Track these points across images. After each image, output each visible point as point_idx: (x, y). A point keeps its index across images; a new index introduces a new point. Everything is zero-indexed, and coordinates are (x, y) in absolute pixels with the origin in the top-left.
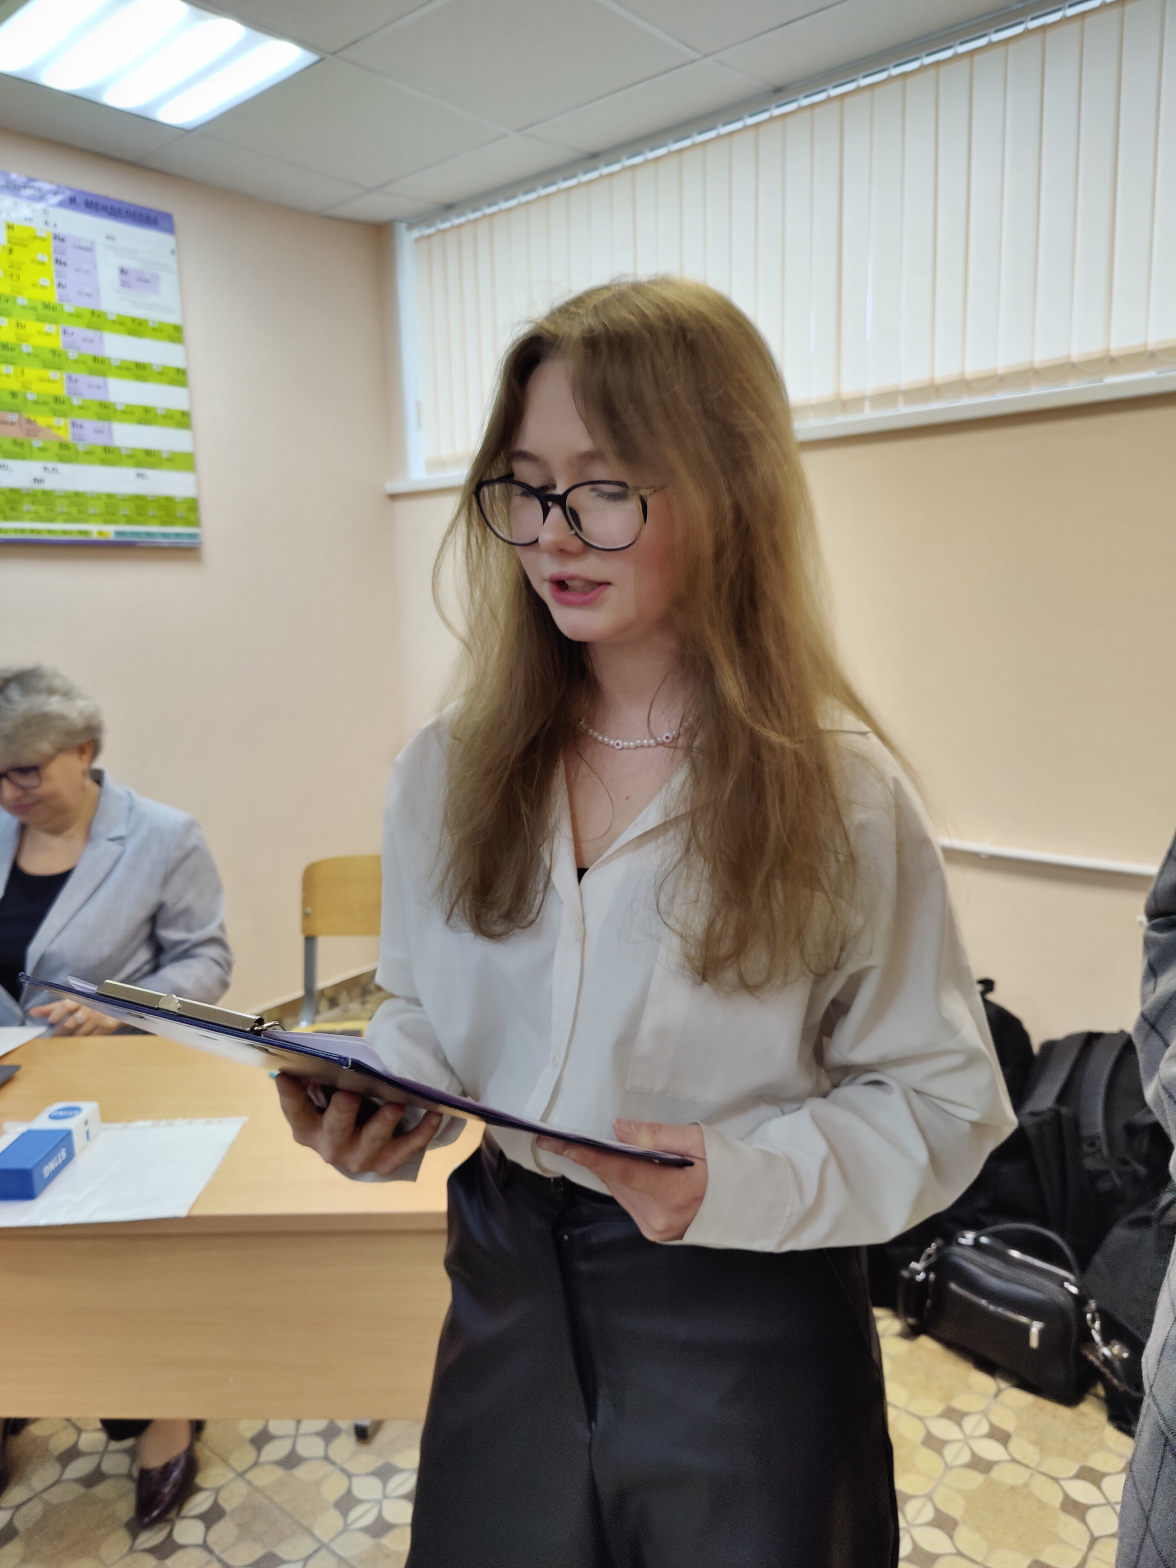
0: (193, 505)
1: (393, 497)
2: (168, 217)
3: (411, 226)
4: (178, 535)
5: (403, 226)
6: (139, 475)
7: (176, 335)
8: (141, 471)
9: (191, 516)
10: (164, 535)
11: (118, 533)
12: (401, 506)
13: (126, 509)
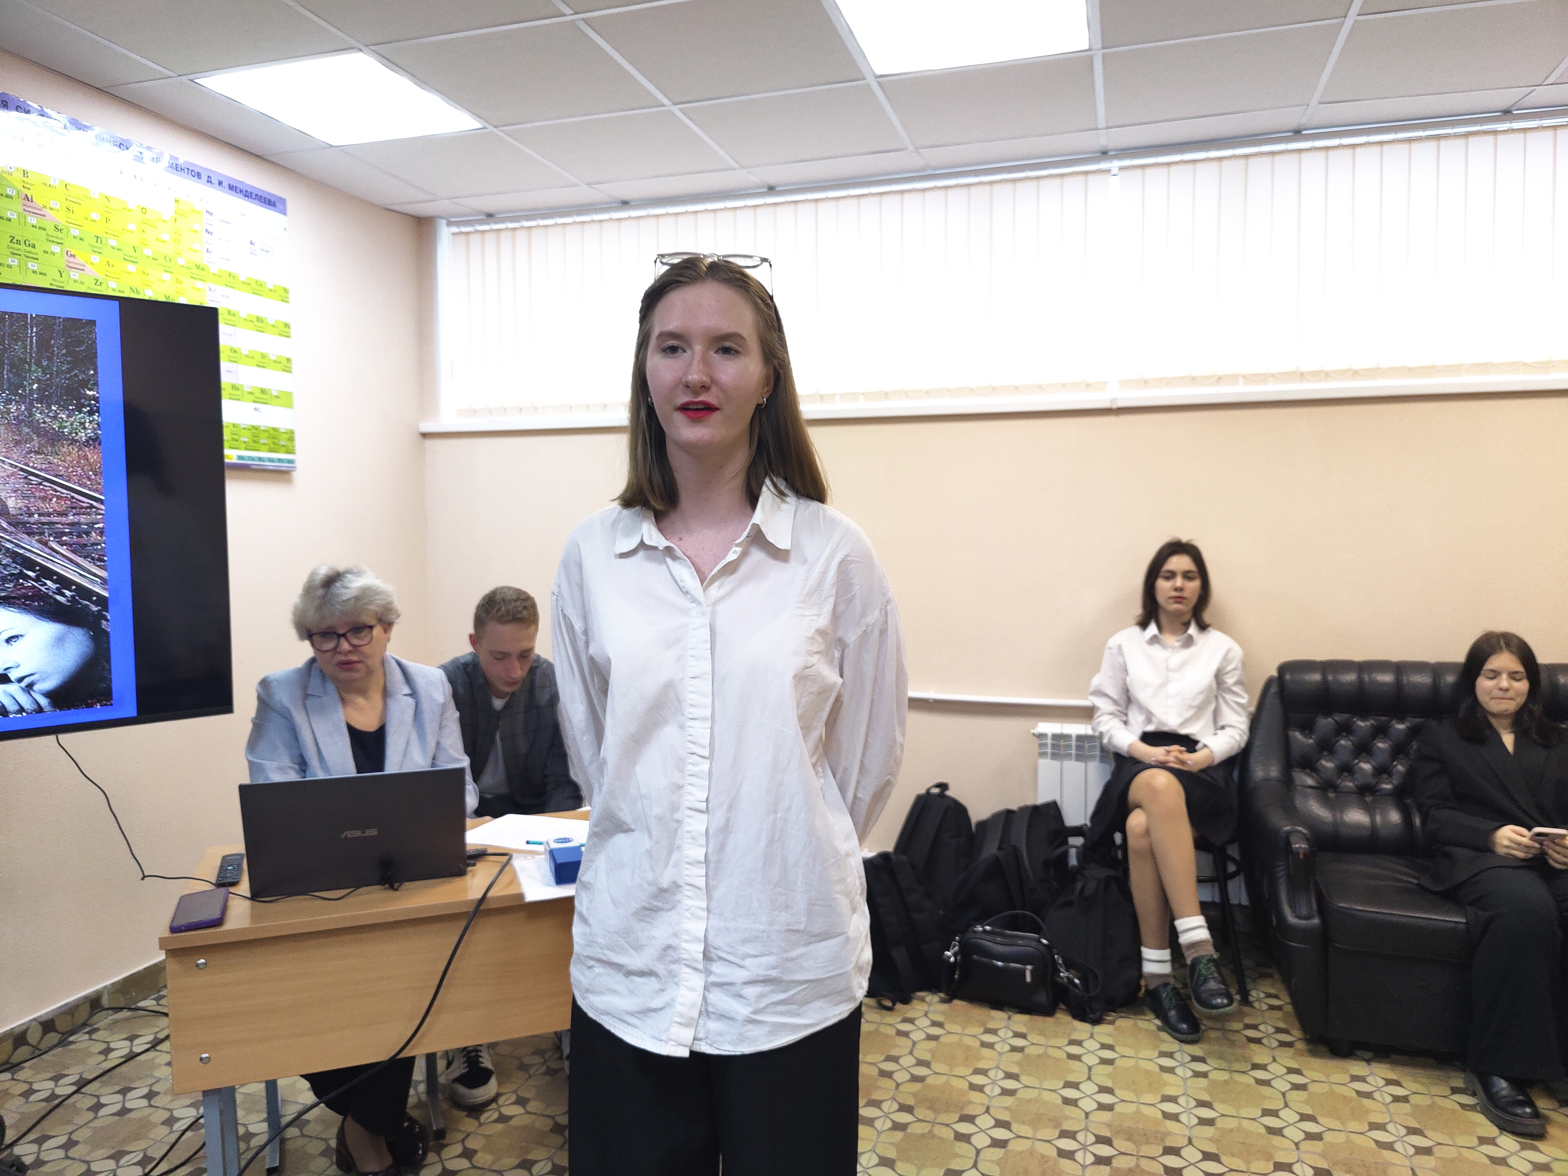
0: (291, 436)
1: (425, 435)
2: (283, 201)
3: (450, 224)
4: (280, 460)
5: (444, 222)
6: (256, 409)
7: (284, 295)
8: (257, 405)
9: (289, 444)
10: (270, 460)
11: (240, 458)
12: (430, 443)
13: (245, 437)
